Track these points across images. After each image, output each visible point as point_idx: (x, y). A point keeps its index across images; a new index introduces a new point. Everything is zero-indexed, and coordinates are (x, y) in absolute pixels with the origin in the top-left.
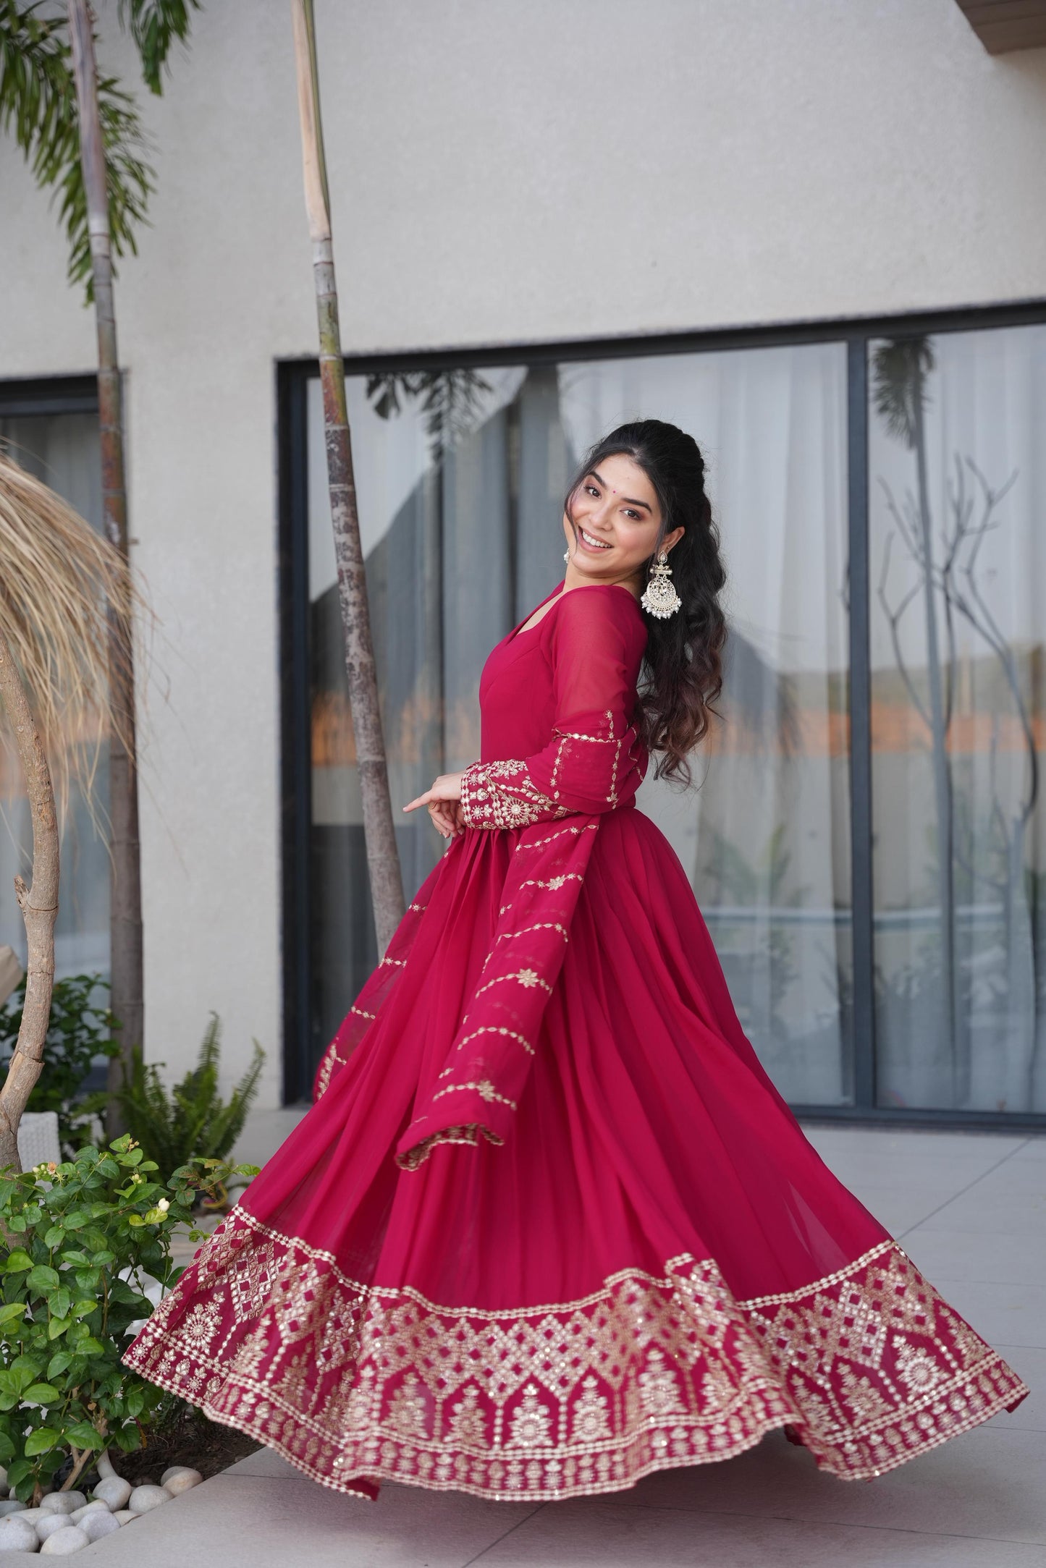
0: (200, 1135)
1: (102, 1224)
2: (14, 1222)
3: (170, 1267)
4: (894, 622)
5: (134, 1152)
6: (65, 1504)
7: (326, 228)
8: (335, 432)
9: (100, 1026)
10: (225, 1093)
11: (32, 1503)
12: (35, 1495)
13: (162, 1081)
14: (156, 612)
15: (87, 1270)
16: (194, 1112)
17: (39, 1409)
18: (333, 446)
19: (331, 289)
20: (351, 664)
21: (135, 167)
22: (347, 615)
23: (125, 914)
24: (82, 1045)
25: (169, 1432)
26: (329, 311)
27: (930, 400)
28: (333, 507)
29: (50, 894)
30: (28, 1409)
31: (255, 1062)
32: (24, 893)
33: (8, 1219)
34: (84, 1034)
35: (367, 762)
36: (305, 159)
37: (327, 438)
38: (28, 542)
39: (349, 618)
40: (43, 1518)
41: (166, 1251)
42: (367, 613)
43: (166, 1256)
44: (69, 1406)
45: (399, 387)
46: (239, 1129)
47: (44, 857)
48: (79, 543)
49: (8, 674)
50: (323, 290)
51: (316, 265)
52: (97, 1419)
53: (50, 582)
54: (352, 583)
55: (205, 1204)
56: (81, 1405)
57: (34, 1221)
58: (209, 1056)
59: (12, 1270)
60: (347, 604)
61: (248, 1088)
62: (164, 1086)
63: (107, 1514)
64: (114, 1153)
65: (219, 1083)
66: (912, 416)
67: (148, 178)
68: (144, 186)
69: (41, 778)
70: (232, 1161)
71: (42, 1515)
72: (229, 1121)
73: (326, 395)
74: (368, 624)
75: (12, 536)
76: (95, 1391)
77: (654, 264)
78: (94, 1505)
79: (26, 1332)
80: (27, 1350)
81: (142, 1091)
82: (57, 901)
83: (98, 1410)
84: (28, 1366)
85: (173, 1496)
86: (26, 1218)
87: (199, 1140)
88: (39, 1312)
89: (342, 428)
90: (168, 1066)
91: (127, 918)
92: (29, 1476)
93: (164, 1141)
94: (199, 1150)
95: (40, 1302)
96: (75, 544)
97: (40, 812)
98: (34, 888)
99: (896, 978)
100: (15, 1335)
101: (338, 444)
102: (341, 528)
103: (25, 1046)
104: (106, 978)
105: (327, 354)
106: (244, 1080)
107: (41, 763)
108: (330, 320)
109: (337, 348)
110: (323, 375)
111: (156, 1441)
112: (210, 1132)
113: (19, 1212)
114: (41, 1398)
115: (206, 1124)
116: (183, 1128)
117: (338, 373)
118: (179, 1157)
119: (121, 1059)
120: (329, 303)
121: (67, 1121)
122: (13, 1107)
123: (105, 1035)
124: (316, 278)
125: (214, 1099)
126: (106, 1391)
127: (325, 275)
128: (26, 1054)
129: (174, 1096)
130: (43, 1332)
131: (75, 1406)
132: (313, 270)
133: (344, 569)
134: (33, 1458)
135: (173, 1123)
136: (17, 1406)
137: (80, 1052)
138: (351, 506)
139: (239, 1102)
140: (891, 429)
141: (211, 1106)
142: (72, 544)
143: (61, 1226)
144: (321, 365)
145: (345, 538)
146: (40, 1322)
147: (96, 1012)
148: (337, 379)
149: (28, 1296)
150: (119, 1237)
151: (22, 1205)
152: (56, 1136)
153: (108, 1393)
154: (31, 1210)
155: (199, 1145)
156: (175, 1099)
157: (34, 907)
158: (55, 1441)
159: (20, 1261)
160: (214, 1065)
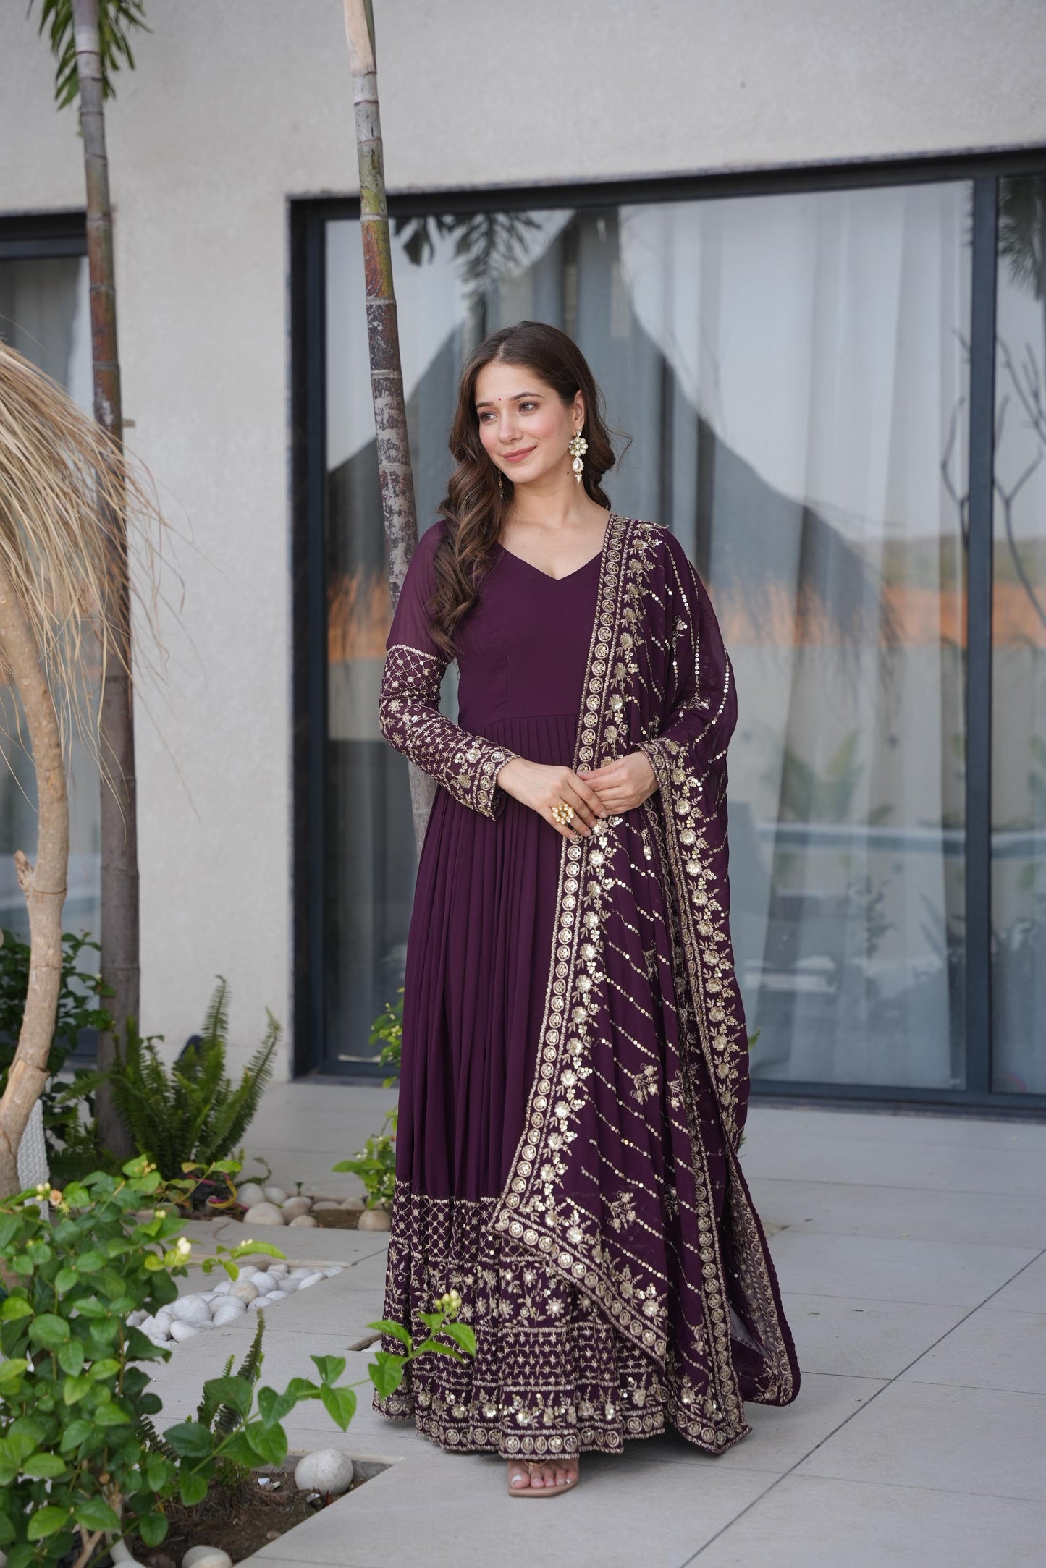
0: (205, 1123)
1: (119, 1264)
2: (18, 1263)
4: (1007, 503)
5: (149, 1178)
7: (369, 59)
8: (380, 306)
9: (90, 993)
10: (235, 1069)
13: (160, 1057)
14: (165, 515)
15: (103, 1321)
16: (198, 1096)
17: (43, 1482)
18: (375, 324)
19: (375, 134)
22: (391, 526)
23: (119, 863)
26: (373, 161)
28: (375, 397)
29: (58, 875)
30: (29, 1482)
31: (269, 1037)
32: (26, 873)
33: (10, 1260)
34: (70, 1002)
37: (369, 314)
38: (14, 433)
39: (393, 530)
42: (415, 524)
44: (79, 1476)
46: (251, 1115)
47: (52, 831)
48: (70, 431)
49: (11, 618)
50: (365, 135)
51: (357, 104)
52: (111, 1494)
53: (40, 483)
54: (397, 489)
55: (211, 1204)
56: (92, 1477)
57: (41, 1261)
59: (9, 1317)
60: (391, 512)
61: (260, 1070)
62: (162, 1064)
65: (226, 1061)
66: (1039, 258)
69: (50, 740)
70: (241, 1152)
72: (238, 1107)
73: (368, 263)
76: (109, 1461)
77: (743, 85)
79: (29, 1391)
80: (30, 1412)
81: (137, 1070)
82: (65, 883)
83: (112, 1479)
84: (31, 1431)
86: (32, 1257)
87: (203, 1127)
88: (44, 1366)
89: (387, 302)
90: (166, 1039)
91: (121, 867)
92: (32, 1562)
93: (163, 1131)
94: (204, 1140)
95: (42, 1356)
96: (65, 431)
97: (48, 779)
98: (39, 867)
99: (1010, 931)
100: (17, 1395)
101: (382, 321)
102: (385, 422)
103: (27, 1053)
104: (96, 938)
105: (369, 213)
106: (256, 1058)
107: (49, 722)
108: (374, 171)
109: (382, 205)
110: (365, 238)
111: (175, 1512)
112: (216, 1118)
113: (22, 1251)
114: (45, 1469)
115: (212, 1109)
116: (184, 1113)
117: (382, 237)
118: (180, 1148)
119: (113, 1032)
120: (373, 151)
121: (50, 1103)
122: (13, 1124)
123: (94, 1004)
124: (357, 120)
125: (221, 1079)
126: (122, 1462)
127: (368, 116)
128: (29, 1062)
129: (174, 1074)
130: (49, 1391)
131: (86, 1479)
132: (353, 110)
133: (387, 471)
134: (36, 1542)
135: (172, 1106)
136: (16, 1479)
137: (65, 1023)
138: (397, 396)
139: (250, 1084)
140: (1015, 274)
141: (218, 1088)
142: (63, 433)
143: (74, 1268)
144: (363, 226)
145: (388, 435)
146: (42, 1379)
147: (84, 977)
148: (381, 243)
149: (30, 1346)
150: (136, 1281)
151: (26, 1242)
152: (42, 1126)
153: (124, 1465)
154: (38, 1249)
155: (204, 1134)
156: (175, 1079)
157: (38, 889)
158: (63, 1522)
159: (19, 1308)
160: (221, 1040)
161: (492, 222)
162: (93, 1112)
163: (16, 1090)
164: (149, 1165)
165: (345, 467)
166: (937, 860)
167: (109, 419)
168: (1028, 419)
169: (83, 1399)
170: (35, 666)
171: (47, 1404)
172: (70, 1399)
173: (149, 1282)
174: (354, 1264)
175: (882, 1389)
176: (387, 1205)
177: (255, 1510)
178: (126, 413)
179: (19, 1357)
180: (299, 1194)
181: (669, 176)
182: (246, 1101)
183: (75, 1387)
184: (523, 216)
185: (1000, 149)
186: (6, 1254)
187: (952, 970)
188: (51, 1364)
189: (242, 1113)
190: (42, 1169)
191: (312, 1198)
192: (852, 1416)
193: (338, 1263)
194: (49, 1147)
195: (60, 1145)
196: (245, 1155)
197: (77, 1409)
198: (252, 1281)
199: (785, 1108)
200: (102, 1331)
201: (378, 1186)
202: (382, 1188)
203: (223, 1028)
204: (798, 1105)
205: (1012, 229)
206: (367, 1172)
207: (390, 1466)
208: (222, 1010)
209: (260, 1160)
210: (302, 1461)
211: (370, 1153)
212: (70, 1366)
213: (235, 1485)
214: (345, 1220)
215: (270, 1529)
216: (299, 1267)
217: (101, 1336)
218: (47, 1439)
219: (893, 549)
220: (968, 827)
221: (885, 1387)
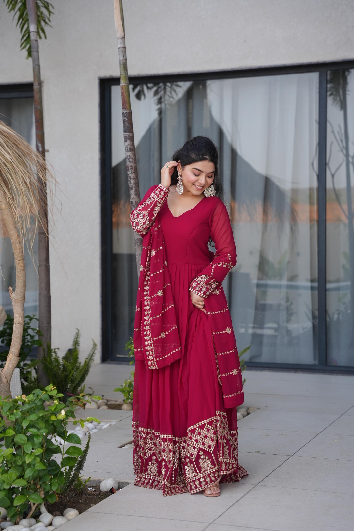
0: (73, 376)
1: (43, 418)
2: (10, 418)
3: (67, 434)
4: (333, 176)
5: (54, 391)
6: (28, 523)
7: (123, 34)
8: (126, 113)
9: (35, 334)
10: (82, 359)
11: (16, 523)
12: (17, 520)
13: (58, 355)
14: (57, 180)
15: (38, 436)
16: (70, 367)
17: (18, 488)
18: (125, 118)
19: (125, 57)
20: (132, 202)
21: (46, 4)
22: (130, 183)
23: (44, 292)
24: (28, 341)
25: (66, 494)
26: (124, 66)
27: (349, 91)
28: (125, 142)
29: (22, 294)
30: (14, 488)
31: (93, 348)
32: (12, 294)
33: (8, 416)
34: (29, 337)
35: (138, 239)
36: (115, 7)
37: (123, 115)
38: (9, 154)
39: (131, 184)
40: (20, 529)
41: (65, 428)
42: (138, 182)
43: (65, 430)
44: (30, 486)
45: (145, 87)
46: (87, 374)
47: (20, 280)
48: (28, 153)
49: (7, 212)
50: (122, 58)
51: (119, 48)
52: (40, 491)
53: (17, 169)
54: (132, 171)
56: (34, 486)
57: (18, 417)
58: (76, 346)
59: (8, 435)
60: (130, 179)
61: (90, 359)
62: (59, 357)
63: (44, 528)
64: (46, 391)
65: (79, 356)
66: (342, 97)
67: (51, 9)
68: (50, 12)
69: (19, 251)
70: (84, 385)
71: (20, 528)
72: (83, 371)
73: (123, 99)
74: (138, 186)
75: (3, 152)
76: (40, 480)
77: (245, 42)
78: (40, 524)
79: (14, 459)
80: (14, 465)
81: (51, 359)
82: (25, 296)
83: (41, 487)
84: (15, 472)
85: (69, 520)
86: (15, 415)
87: (72, 377)
88: (19, 451)
89: (129, 111)
90: (60, 349)
91: (45, 294)
92: (15, 513)
93: (59, 378)
94: (72, 382)
95: (19, 447)
96: (26, 154)
97: (19, 264)
98: (16, 292)
99: (333, 314)
100: (10, 460)
101: (127, 118)
102: (128, 150)
103: (13, 351)
104: (37, 317)
105: (123, 83)
106: (89, 355)
107: (19, 245)
108: (124, 69)
109: (127, 80)
110: (122, 91)
111: (61, 498)
112: (76, 374)
113: (12, 414)
114: (20, 484)
115: (75, 372)
116: (66, 373)
117: (127, 90)
118: (64, 384)
119: (43, 347)
120: (124, 63)
121: (22, 370)
122: (8, 374)
123: (37, 338)
124: (119, 53)
125: (78, 362)
126: (44, 481)
127: (122, 52)
128: (13, 354)
129: (62, 360)
130: (20, 459)
131: (32, 487)
132: (118, 50)
133: (129, 165)
134: (17, 506)
135: (62, 371)
136: (10, 487)
137: (27, 344)
138: (132, 141)
139: (87, 363)
140: (334, 102)
141: (77, 365)
142: (25, 154)
143: (28, 419)
144: (121, 87)
145: (130, 154)
146: (19, 455)
147: (33, 329)
148: (127, 93)
149: (14, 445)
150: (49, 424)
151: (13, 411)
152: (19, 377)
153: (45, 482)
154: (17, 413)
155: (72, 380)
156: (63, 362)
157: (16, 299)
158: (25, 500)
159: (11, 432)
160: (78, 349)
161: (165, 85)
162: (36, 373)
163: (9, 363)
164: (54, 387)
165: (118, 166)
166: (309, 292)
167: (41, 149)
168: (339, 149)
169: (31, 461)
170: (14, 228)
171: (19, 463)
172: (27, 462)
173: (53, 424)
174: (120, 421)
175: (288, 459)
176: (131, 402)
177: (87, 497)
178: (46, 147)
179: (11, 448)
180: (103, 399)
181: (222, 71)
182: (86, 369)
183: (29, 457)
184: (175, 83)
185: (327, 62)
186: (7, 414)
187: (314, 327)
188: (21, 450)
189: (85, 373)
190: (20, 391)
191: (107, 400)
192: (278, 467)
193: (115, 421)
194: (22, 384)
195: (26, 384)
196: (86, 386)
197: (29, 465)
198: (87, 426)
199: (261, 371)
200: (37, 439)
201: (128, 396)
202: (129, 397)
203: (78, 345)
204: (264, 370)
205: (332, 87)
206: (124, 391)
207: (130, 483)
208: (78, 340)
209: (90, 388)
210: (102, 482)
211: (126, 385)
212: (28, 450)
213: (81, 489)
214: (118, 407)
215: (91, 503)
216: (102, 422)
217: (37, 441)
218: (20, 474)
219: (295, 191)
220: (319, 281)
221: (289, 458)
